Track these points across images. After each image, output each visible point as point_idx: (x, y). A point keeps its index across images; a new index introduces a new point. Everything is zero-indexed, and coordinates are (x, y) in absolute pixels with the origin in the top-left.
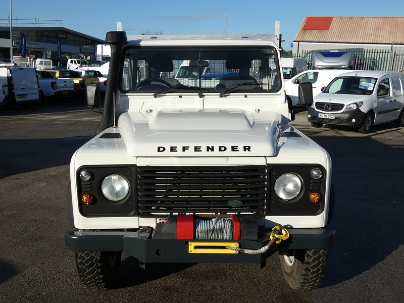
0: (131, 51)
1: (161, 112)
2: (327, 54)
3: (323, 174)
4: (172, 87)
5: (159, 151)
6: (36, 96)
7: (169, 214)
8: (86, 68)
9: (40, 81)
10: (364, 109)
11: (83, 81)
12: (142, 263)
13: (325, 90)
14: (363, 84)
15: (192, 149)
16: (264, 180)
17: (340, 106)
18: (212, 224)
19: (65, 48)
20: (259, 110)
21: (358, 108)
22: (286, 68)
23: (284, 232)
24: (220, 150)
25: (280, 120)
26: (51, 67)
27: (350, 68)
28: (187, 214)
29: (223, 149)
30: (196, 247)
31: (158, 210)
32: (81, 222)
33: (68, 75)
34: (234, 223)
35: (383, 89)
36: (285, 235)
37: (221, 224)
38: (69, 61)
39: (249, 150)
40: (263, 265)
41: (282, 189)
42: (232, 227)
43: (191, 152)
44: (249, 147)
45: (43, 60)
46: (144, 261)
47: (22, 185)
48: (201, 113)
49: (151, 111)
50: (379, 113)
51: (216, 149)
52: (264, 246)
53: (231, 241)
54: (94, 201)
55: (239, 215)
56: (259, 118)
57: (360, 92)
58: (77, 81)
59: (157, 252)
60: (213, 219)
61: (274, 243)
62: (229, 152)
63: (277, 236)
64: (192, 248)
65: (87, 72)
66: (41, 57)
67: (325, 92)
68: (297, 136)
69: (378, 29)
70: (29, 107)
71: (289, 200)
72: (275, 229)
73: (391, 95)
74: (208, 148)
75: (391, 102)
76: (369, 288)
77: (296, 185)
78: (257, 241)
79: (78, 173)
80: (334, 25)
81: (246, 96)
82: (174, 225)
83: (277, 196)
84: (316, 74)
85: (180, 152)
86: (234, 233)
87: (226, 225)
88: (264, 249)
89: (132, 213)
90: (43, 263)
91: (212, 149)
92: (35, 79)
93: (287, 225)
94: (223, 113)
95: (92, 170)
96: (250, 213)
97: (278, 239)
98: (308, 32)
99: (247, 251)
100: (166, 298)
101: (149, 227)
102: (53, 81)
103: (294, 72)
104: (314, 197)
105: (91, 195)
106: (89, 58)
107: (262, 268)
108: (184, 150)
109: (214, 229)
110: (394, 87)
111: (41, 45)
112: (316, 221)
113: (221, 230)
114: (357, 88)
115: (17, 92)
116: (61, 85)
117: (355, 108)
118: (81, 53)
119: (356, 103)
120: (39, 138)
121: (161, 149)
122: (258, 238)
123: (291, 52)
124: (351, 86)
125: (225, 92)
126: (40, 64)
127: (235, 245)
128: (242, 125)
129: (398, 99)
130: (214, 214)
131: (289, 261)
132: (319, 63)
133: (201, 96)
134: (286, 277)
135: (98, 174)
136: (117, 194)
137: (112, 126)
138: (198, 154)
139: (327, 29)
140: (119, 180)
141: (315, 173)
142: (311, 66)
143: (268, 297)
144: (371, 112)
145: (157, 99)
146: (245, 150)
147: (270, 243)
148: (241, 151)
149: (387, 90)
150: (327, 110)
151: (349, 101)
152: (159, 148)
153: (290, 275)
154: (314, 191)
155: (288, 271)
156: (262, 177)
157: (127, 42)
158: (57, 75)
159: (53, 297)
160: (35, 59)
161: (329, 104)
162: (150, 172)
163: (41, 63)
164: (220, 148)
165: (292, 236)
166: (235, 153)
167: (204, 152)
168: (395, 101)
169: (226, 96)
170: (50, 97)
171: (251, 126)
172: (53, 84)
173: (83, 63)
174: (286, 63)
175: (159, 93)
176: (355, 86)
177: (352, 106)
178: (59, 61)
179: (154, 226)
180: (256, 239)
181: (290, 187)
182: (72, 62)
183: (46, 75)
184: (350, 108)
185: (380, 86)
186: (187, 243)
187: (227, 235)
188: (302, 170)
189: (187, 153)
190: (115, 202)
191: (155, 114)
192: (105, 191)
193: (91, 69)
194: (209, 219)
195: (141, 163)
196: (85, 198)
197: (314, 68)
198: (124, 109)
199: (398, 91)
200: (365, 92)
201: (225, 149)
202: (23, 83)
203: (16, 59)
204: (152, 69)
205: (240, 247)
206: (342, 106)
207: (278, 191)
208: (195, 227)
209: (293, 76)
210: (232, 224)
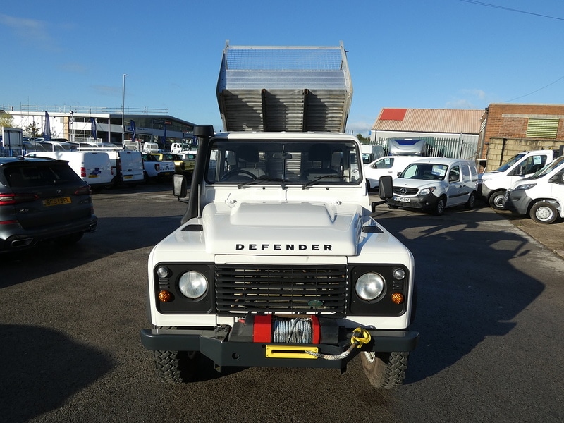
0: (218, 144)
1: (245, 203)
2: (402, 142)
3: (405, 275)
4: (256, 179)
5: (237, 248)
6: (141, 177)
7: (247, 312)
8: (187, 152)
9: (145, 163)
10: (437, 193)
11: (184, 164)
12: (217, 366)
13: (401, 175)
14: (436, 170)
15: (271, 247)
16: (345, 280)
17: (415, 191)
18: (291, 326)
19: (169, 133)
20: (340, 202)
21: (431, 193)
22: (365, 154)
23: (365, 334)
24: (300, 249)
25: (361, 212)
26: (157, 150)
27: (423, 155)
28: (266, 313)
29: (303, 247)
30: (274, 351)
31: (236, 308)
32: (159, 319)
33: (171, 158)
34: (313, 325)
35: (454, 175)
36: (367, 338)
37: (299, 327)
38: (173, 144)
39: (330, 250)
40: (344, 370)
41: (363, 289)
42: (312, 330)
43: (270, 250)
44: (330, 246)
45: (150, 144)
46: (220, 364)
47: (118, 264)
48: (285, 206)
49: (235, 201)
50: (450, 197)
51: (296, 247)
52: (345, 351)
53: (310, 344)
54: (171, 298)
55: (319, 316)
56: (340, 211)
57: (433, 177)
58: (178, 163)
59: (234, 356)
60: (292, 320)
61: (356, 347)
62: (309, 251)
63: (358, 339)
64: (269, 352)
65: (188, 155)
66: (149, 142)
67: (400, 177)
68: (379, 231)
69: (447, 120)
70: (134, 187)
71: (371, 300)
72: (357, 332)
73: (461, 181)
74: (288, 247)
75: (461, 187)
76: (450, 385)
77: (378, 286)
78: (337, 345)
79: (156, 270)
80: (408, 116)
81: (328, 189)
82: (251, 327)
83: (358, 295)
84: (392, 160)
85: (259, 250)
86: (313, 337)
87: (306, 329)
88: (344, 354)
89: (210, 311)
90: (126, 350)
91: (292, 248)
92: (141, 162)
93: (369, 326)
94: (306, 207)
95: (170, 267)
96: (331, 313)
97: (359, 343)
98: (384, 122)
99: (326, 357)
100: (245, 394)
101: (226, 325)
102: (157, 163)
103: (372, 158)
104: (397, 298)
105: (168, 292)
106: (190, 142)
107: (342, 373)
108: (263, 249)
109: (292, 332)
110: (463, 174)
111: (149, 131)
112: (398, 322)
113: (300, 333)
114: (430, 174)
115: (124, 173)
116: (164, 167)
117: (429, 192)
118: (184, 137)
119: (429, 188)
120: (140, 216)
121: (240, 247)
122: (339, 341)
123: (369, 139)
124: (424, 172)
125: (308, 185)
126: (147, 148)
127: (314, 350)
128: (323, 221)
129: (467, 184)
130: (294, 313)
131: (369, 357)
132: (394, 150)
133: (284, 188)
134: (367, 373)
135: (176, 271)
136: (195, 291)
137: (196, 216)
138: (277, 252)
139: (402, 120)
140: (197, 277)
141: (397, 273)
142: (387, 152)
143: (348, 395)
144: (443, 196)
145: (241, 190)
146: (326, 249)
147: (351, 347)
148: (322, 250)
149: (458, 176)
150: (402, 193)
151: (423, 186)
152: (238, 246)
153: (371, 372)
154: (397, 292)
155: (369, 367)
156: (343, 276)
157: (214, 135)
158: (161, 158)
159: (132, 390)
160: (144, 142)
161: (404, 189)
162: (228, 270)
163: (148, 146)
164: (300, 246)
165: (375, 339)
166: (315, 252)
167: (284, 250)
168: (465, 186)
169: (308, 188)
170: (154, 178)
171: (333, 223)
172: (156, 165)
173: (184, 147)
174: (365, 149)
175: (243, 184)
176: (428, 171)
177: (425, 190)
178: (164, 145)
179: (232, 324)
180: (336, 342)
181: (372, 287)
182: (175, 146)
183: (151, 158)
184: (424, 193)
185: (451, 172)
186: (264, 346)
187: (306, 339)
188: (384, 270)
189: (266, 251)
190: (193, 299)
191: (238, 205)
192: (183, 288)
193: (191, 152)
194: (287, 319)
195: (220, 260)
196: (161, 296)
197: (390, 155)
198: (210, 199)
199: (468, 177)
200: (437, 177)
201: (306, 247)
202: (130, 165)
203: (126, 143)
204: (240, 159)
205: (319, 352)
206: (416, 190)
207: (360, 291)
208: (273, 330)
209: (371, 161)
210: (311, 326)
